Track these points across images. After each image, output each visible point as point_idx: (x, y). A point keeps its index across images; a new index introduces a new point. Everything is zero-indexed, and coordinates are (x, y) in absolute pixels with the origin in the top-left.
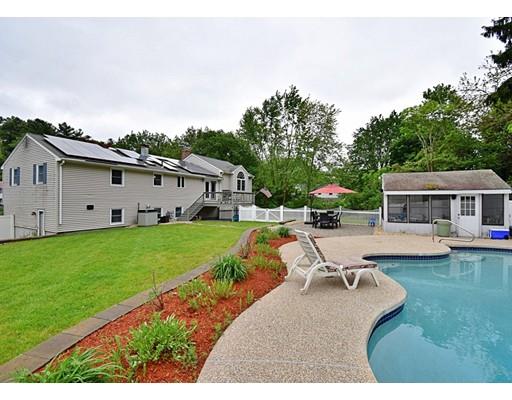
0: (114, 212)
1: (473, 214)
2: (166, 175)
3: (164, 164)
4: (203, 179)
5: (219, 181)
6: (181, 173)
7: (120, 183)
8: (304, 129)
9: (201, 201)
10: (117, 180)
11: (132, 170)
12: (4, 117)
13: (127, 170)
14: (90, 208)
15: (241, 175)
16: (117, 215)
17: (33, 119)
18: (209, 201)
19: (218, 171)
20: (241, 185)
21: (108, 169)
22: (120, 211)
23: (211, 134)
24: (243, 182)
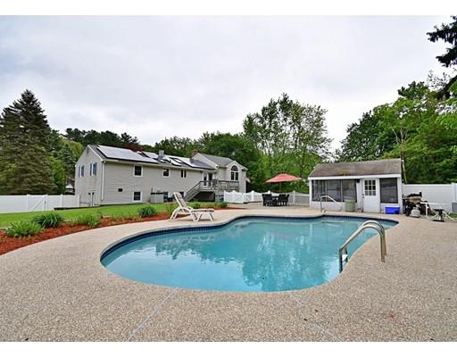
0: (135, 193)
1: (375, 194)
2: (172, 169)
3: (172, 161)
4: (201, 172)
5: (215, 173)
6: (184, 167)
7: (140, 174)
8: (299, 128)
9: (197, 188)
10: (138, 173)
11: (149, 166)
12: (86, 131)
13: (145, 166)
14: (120, 190)
15: (234, 168)
16: (137, 196)
17: (105, 131)
18: (206, 188)
19: (215, 165)
20: (235, 176)
21: (132, 165)
22: (139, 193)
23: (220, 136)
24: (237, 174)
